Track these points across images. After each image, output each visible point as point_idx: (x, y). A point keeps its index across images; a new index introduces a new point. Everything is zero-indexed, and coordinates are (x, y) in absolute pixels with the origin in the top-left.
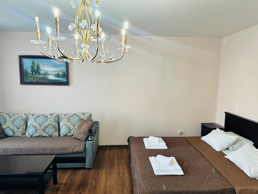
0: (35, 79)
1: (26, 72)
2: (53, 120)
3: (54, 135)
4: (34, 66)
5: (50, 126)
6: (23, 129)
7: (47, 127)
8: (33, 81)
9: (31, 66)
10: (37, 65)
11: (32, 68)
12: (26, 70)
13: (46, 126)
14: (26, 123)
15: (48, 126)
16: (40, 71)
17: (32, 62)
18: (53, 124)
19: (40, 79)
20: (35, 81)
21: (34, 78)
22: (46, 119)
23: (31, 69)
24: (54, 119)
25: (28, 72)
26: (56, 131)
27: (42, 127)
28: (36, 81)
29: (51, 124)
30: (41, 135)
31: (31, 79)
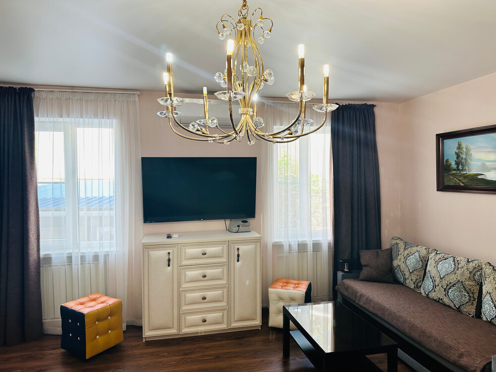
0: (462, 181)
1: (447, 165)
2: (467, 274)
3: (465, 310)
4: (461, 152)
5: (459, 285)
6: (418, 277)
7: (453, 286)
8: (459, 183)
9: (456, 154)
10: (466, 149)
11: (458, 156)
12: (447, 161)
13: (450, 283)
14: (424, 265)
15: (455, 284)
16: (471, 162)
17: (457, 145)
18: (467, 283)
19: (470, 180)
20: (462, 185)
21: (461, 178)
22: (455, 268)
23: (456, 159)
24: (470, 273)
25: (450, 165)
26: (472, 304)
27: (445, 283)
28: (463, 183)
29: (462, 282)
30: (441, 299)
31: (455, 180)
